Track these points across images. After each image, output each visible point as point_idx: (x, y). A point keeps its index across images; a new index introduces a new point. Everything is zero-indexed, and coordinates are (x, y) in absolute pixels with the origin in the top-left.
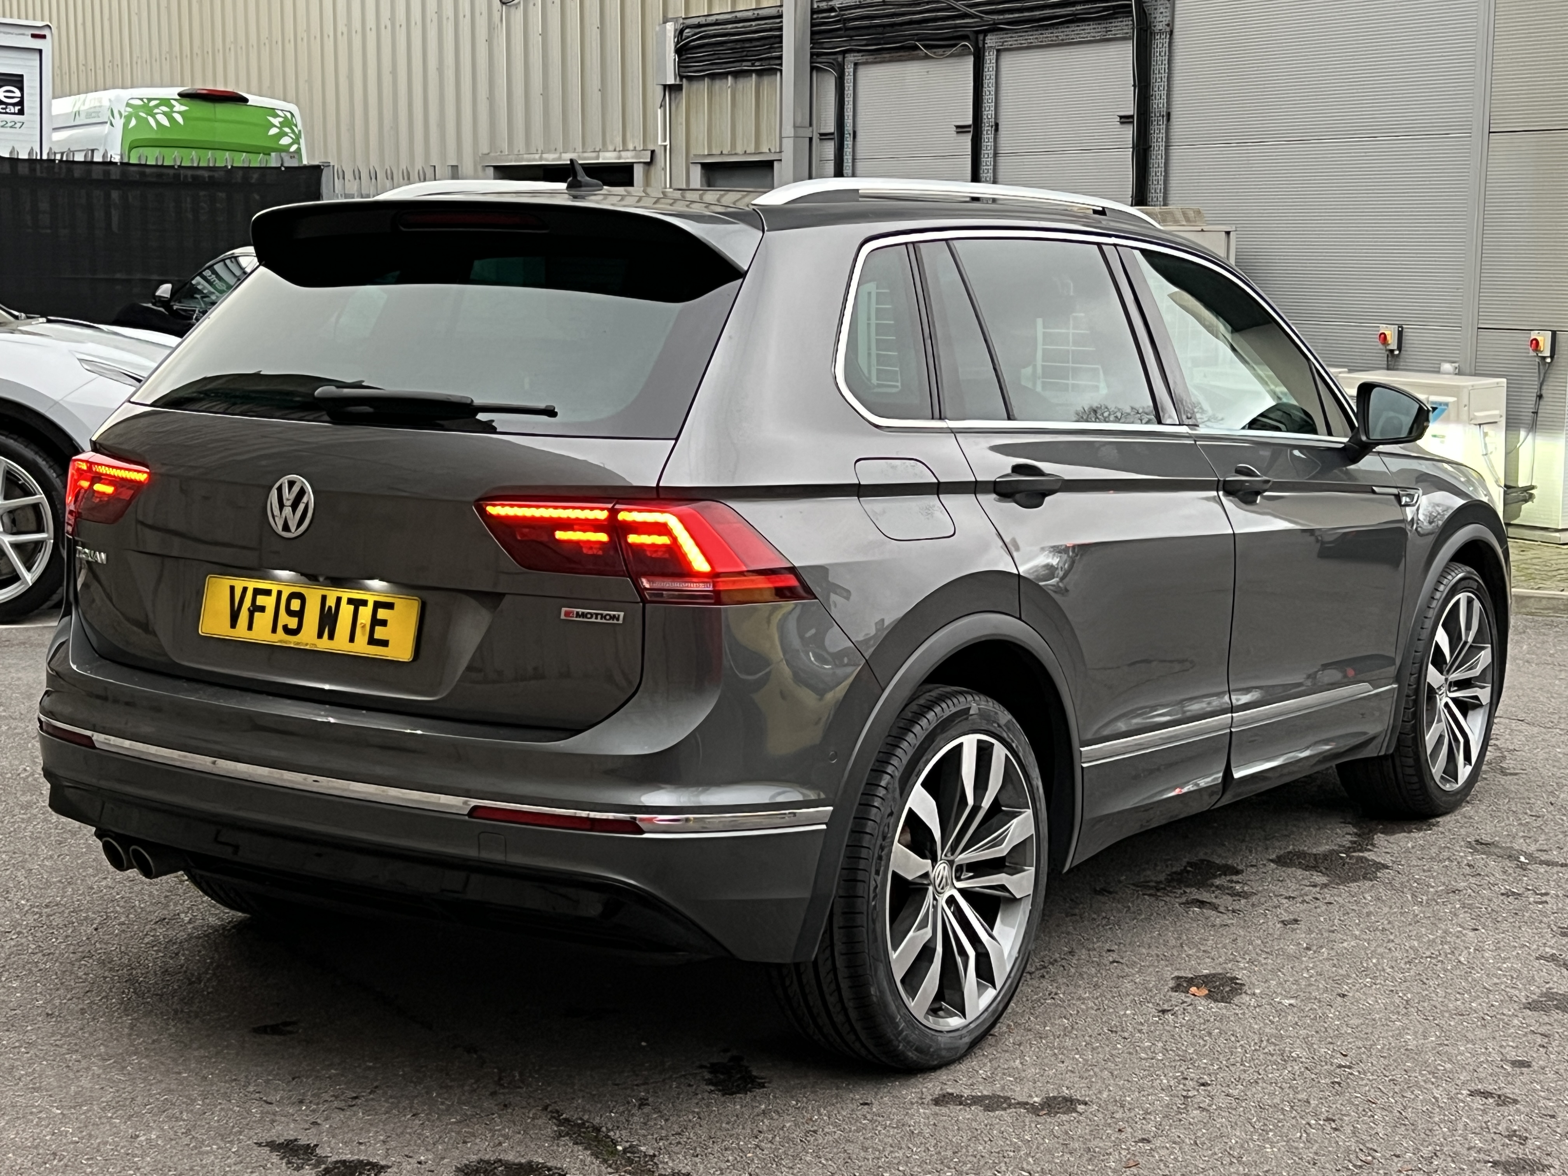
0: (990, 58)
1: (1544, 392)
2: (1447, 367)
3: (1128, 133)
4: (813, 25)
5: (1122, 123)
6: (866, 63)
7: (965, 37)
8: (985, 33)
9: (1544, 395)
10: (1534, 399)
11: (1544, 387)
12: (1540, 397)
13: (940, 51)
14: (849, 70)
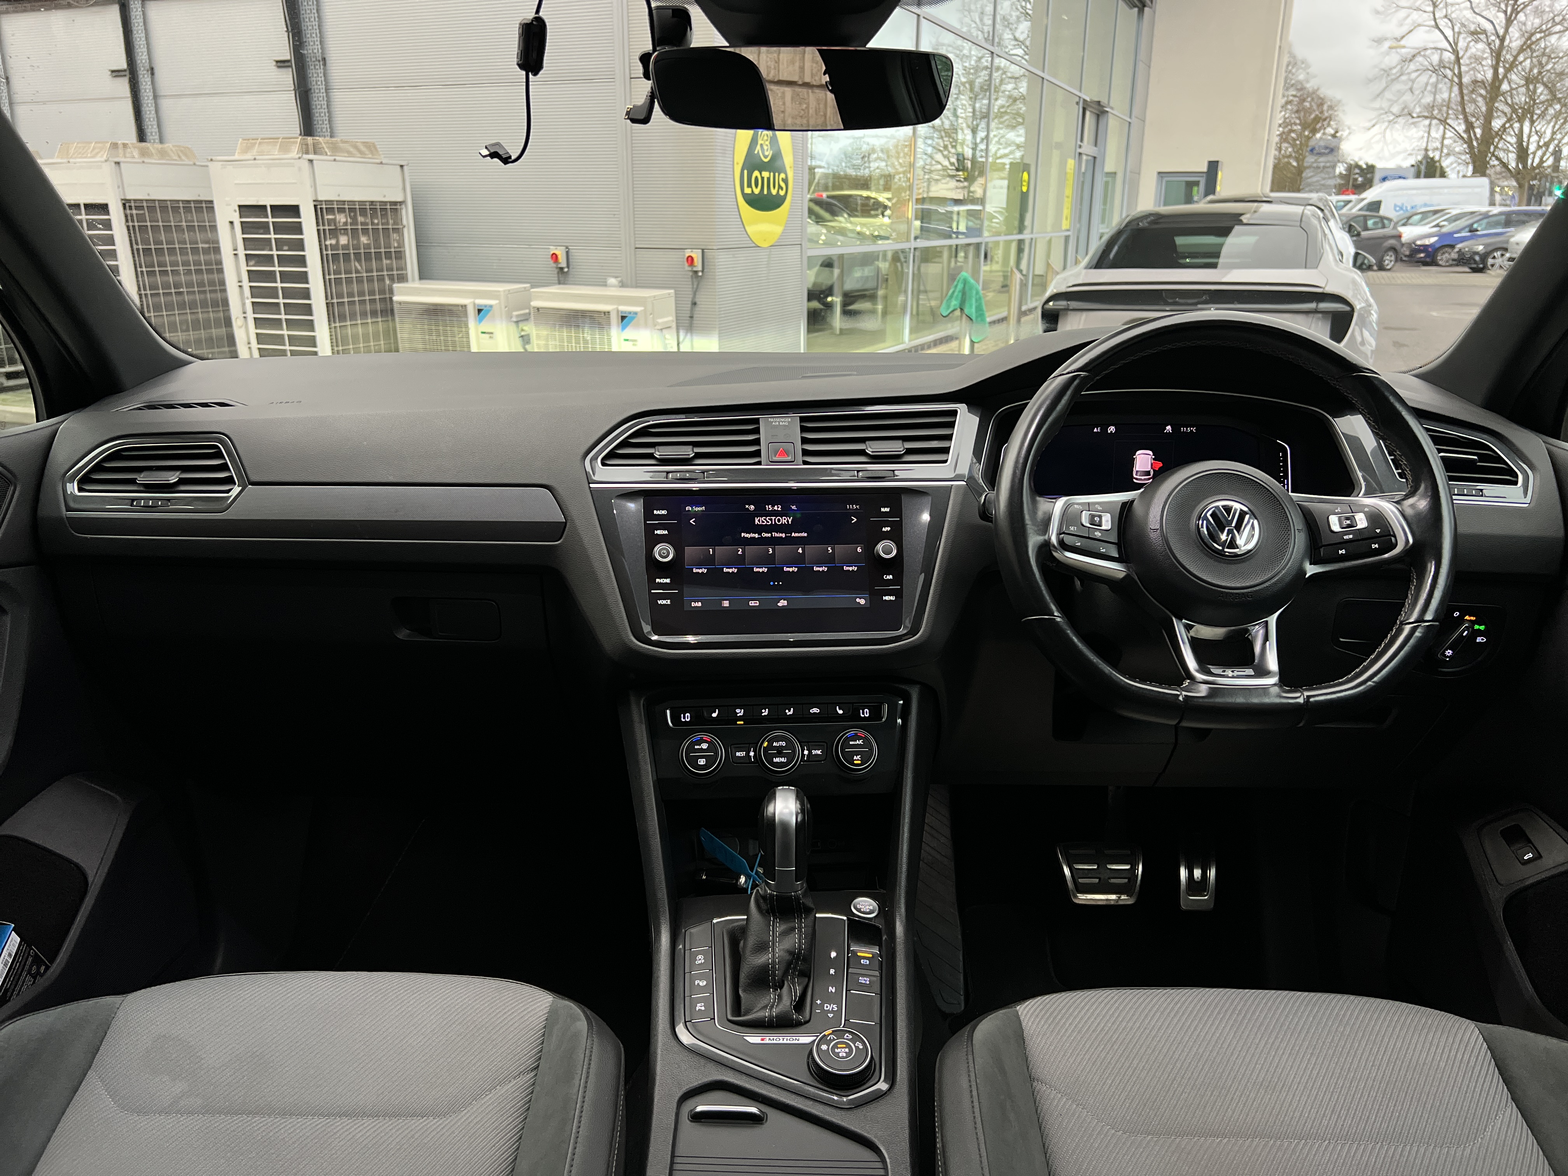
1: (697, 300)
2: (612, 281)
3: (287, 77)
5: (279, 67)
9: (698, 303)
10: (690, 306)
11: (697, 296)
12: (694, 304)
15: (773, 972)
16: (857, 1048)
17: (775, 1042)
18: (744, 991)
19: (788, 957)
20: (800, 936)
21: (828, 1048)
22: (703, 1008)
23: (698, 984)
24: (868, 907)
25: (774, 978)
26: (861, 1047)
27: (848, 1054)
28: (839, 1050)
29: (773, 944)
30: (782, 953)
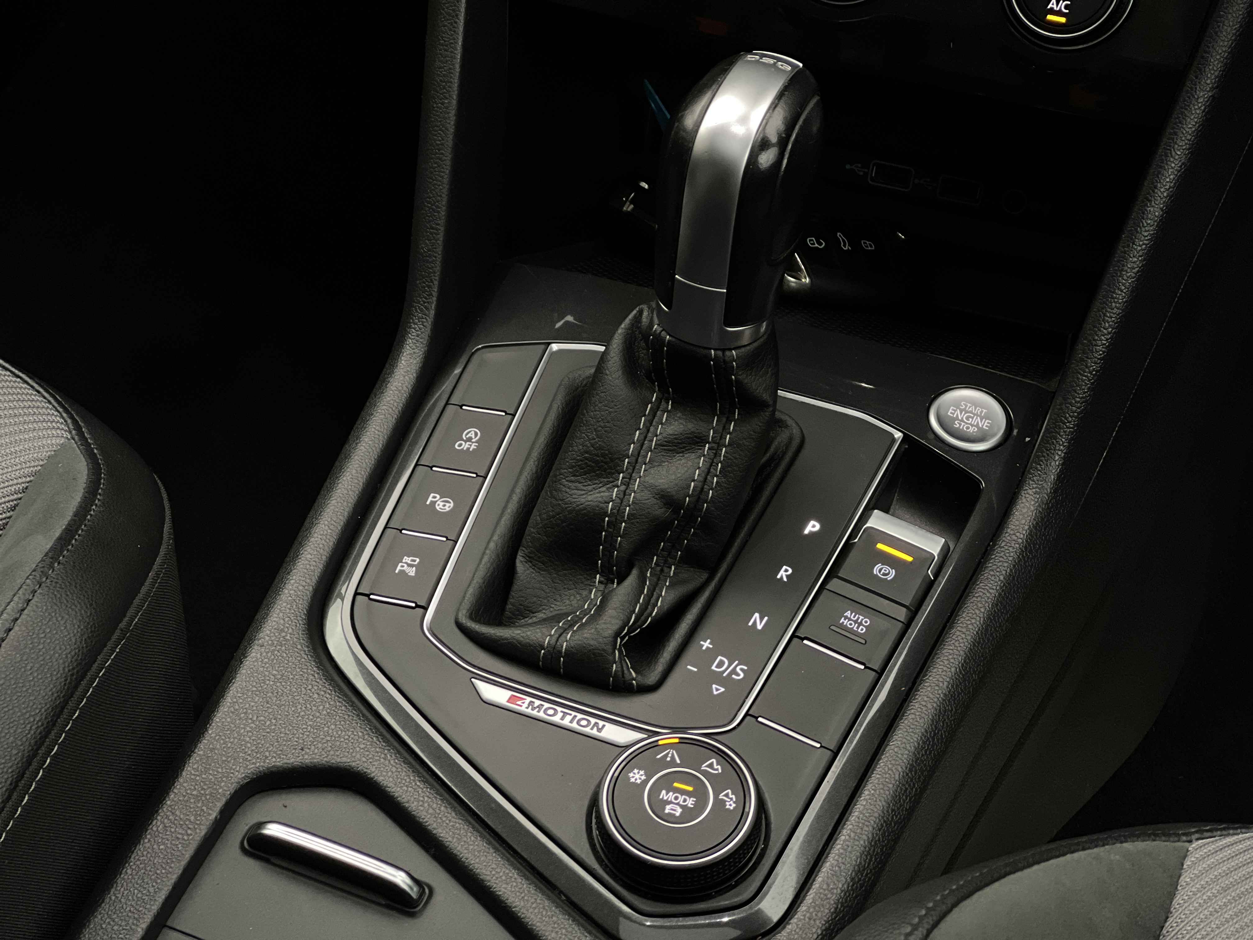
15: (611, 538)
16: (719, 804)
17: (541, 715)
18: (530, 559)
19: (659, 511)
20: (712, 464)
21: (645, 782)
22: (412, 572)
23: (433, 503)
24: (976, 420)
25: (608, 552)
26: (731, 805)
27: (688, 814)
28: (671, 796)
29: (634, 465)
30: (645, 496)
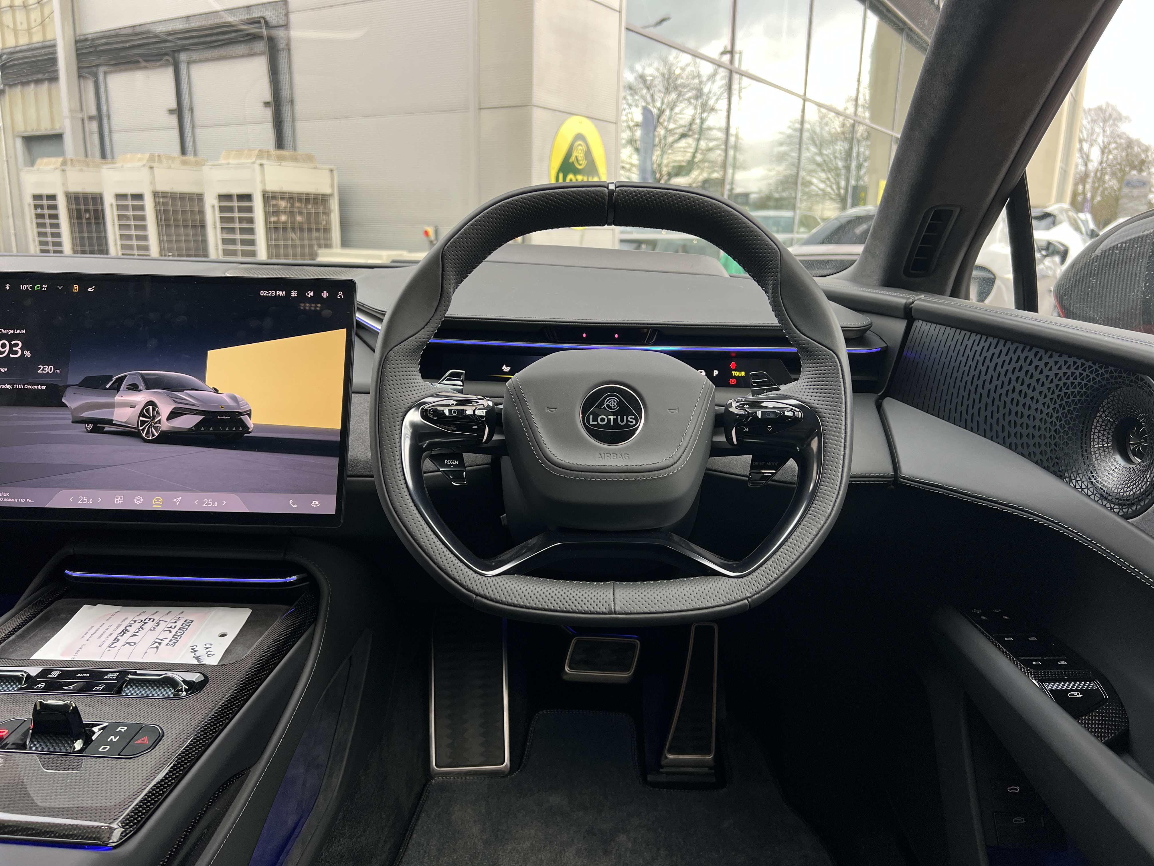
0: (183, 67)
3: (268, 113)
4: (77, 49)
5: (266, 107)
6: (111, 72)
7: (166, 54)
8: (179, 51)
13: (153, 63)
14: (101, 77)
